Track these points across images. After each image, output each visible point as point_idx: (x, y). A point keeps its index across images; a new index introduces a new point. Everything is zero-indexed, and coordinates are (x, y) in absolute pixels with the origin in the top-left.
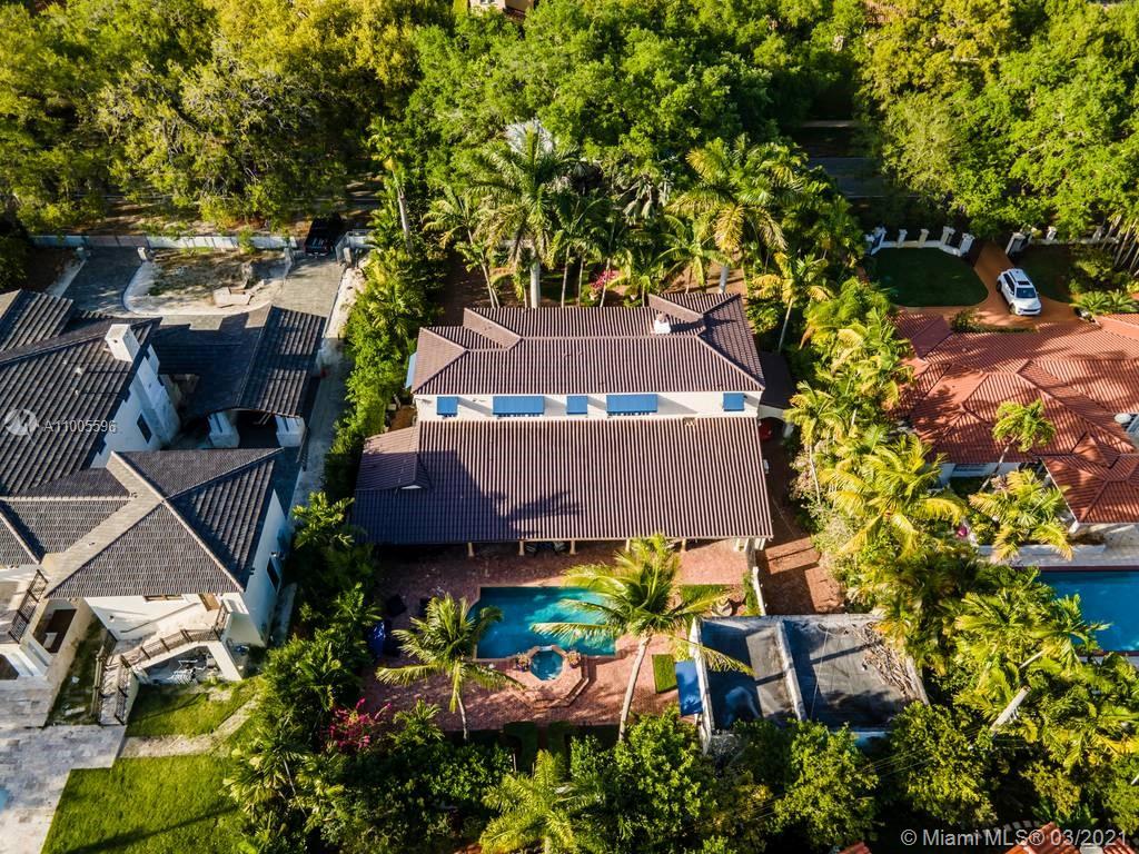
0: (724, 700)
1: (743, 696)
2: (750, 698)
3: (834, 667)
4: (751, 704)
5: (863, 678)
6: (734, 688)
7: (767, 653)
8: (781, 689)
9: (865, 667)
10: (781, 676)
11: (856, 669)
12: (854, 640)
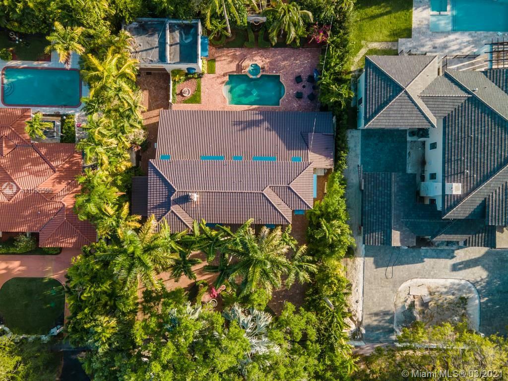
0: (193, 38)
1: (186, 39)
2: (184, 38)
3: (151, 45)
4: (184, 36)
5: (142, 41)
6: (189, 42)
7: (174, 55)
8: (172, 41)
9: (140, 45)
10: (171, 45)
11: (144, 45)
12: (141, 56)
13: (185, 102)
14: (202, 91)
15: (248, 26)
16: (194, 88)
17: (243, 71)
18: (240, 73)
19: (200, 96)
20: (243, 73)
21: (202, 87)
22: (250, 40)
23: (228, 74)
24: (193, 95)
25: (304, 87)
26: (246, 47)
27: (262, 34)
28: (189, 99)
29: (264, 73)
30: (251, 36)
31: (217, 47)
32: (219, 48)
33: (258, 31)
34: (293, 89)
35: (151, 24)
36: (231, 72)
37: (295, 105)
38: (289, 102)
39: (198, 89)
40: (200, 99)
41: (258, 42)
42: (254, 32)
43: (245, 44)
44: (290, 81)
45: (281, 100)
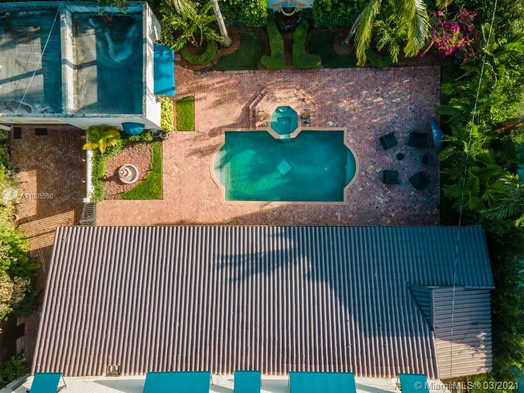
13: (126, 196)
14: (164, 170)
15: (268, 19)
16: (147, 163)
17: (258, 124)
18: (251, 129)
19: (159, 182)
20: (257, 129)
21: (164, 162)
22: (273, 52)
23: (224, 130)
24: (144, 180)
25: (400, 157)
26: (264, 68)
27: (301, 38)
28: (135, 190)
29: (307, 128)
30: (277, 42)
31: (198, 68)
32: (203, 71)
33: (291, 31)
34: (374, 164)
35: (26, 17)
36: (230, 126)
37: (381, 199)
38: (367, 193)
39: (156, 167)
40: (161, 188)
41: (291, 56)
42: (282, 32)
43: (264, 60)
44: (367, 145)
45: (346, 189)
